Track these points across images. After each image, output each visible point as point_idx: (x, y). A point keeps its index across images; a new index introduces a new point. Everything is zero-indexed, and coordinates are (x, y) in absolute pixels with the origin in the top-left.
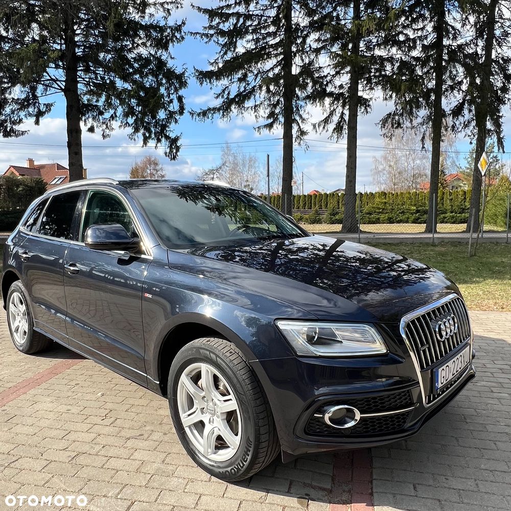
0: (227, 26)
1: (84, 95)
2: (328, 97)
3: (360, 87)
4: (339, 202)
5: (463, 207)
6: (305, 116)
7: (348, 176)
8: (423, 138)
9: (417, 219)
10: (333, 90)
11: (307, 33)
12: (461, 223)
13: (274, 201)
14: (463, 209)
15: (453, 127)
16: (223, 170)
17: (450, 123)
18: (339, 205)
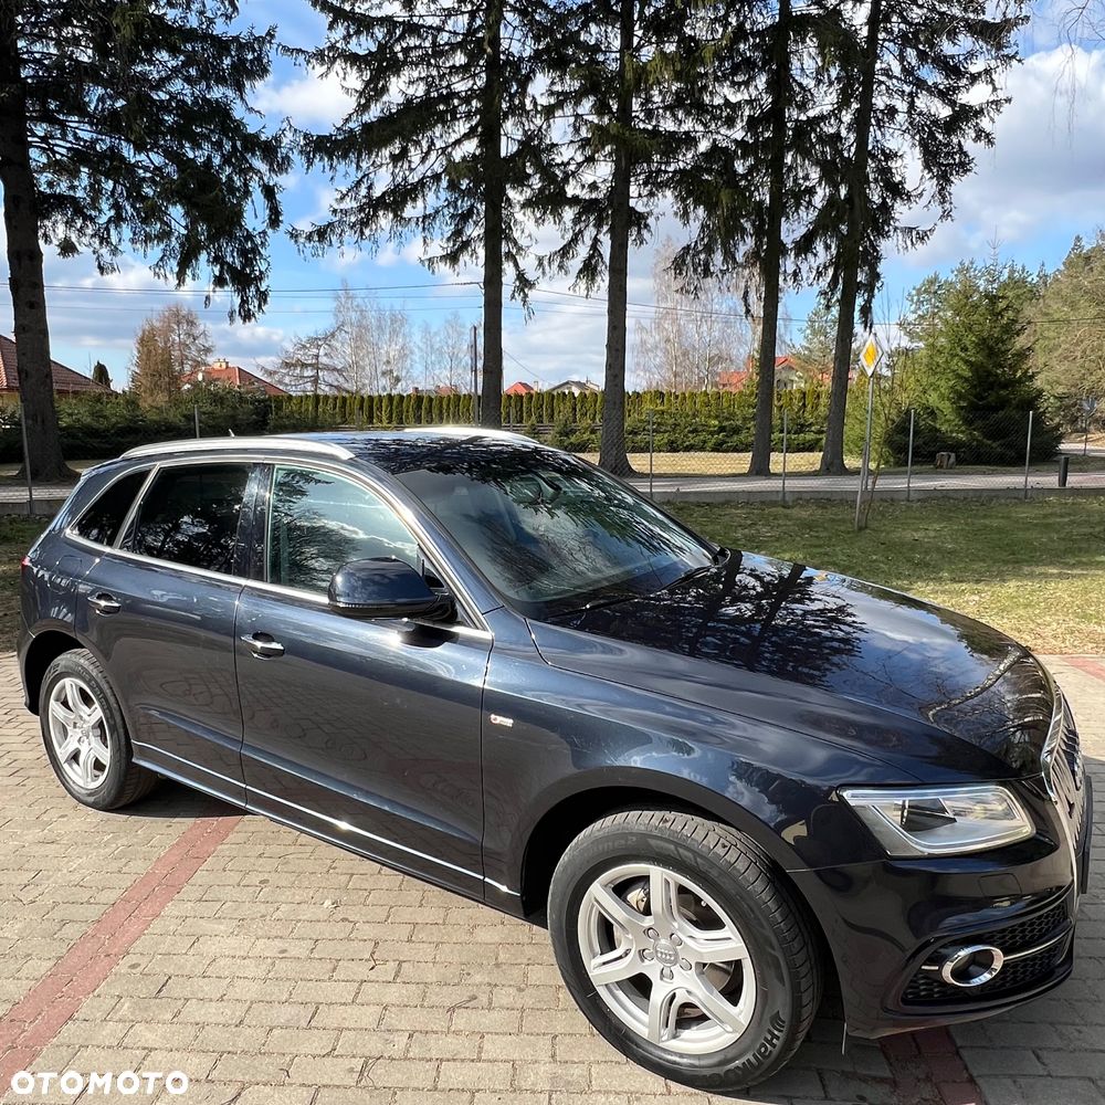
0: (364, 45)
1: (41, 172)
2: (570, 207)
3: (633, 190)
4: (574, 409)
5: (802, 421)
6: (522, 242)
7: (609, 366)
8: (746, 294)
9: (721, 445)
10: (578, 192)
11: (529, 73)
12: (798, 451)
13: (448, 405)
14: (802, 426)
15: (795, 274)
16: (337, 340)
17: (790, 268)
18: (575, 415)
